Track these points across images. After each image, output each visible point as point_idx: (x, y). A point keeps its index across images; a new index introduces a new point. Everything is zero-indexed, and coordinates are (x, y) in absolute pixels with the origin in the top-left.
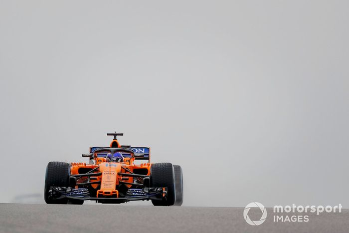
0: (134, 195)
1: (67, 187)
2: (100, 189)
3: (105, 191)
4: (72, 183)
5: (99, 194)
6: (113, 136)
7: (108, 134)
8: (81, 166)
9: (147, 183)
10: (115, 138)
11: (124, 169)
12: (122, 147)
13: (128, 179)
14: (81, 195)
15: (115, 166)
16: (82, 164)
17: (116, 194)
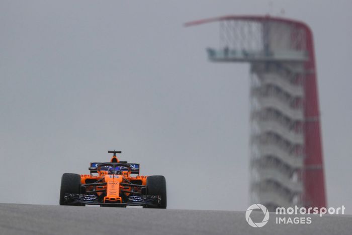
0: (134, 202)
1: (79, 194)
2: (106, 196)
3: (110, 198)
4: (83, 191)
5: (106, 200)
6: (113, 154)
7: (109, 152)
8: (87, 177)
9: (144, 192)
10: (115, 155)
11: (124, 181)
12: (120, 162)
13: (128, 188)
14: (91, 201)
15: (118, 177)
16: (88, 176)
17: (120, 201)
